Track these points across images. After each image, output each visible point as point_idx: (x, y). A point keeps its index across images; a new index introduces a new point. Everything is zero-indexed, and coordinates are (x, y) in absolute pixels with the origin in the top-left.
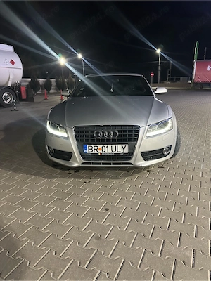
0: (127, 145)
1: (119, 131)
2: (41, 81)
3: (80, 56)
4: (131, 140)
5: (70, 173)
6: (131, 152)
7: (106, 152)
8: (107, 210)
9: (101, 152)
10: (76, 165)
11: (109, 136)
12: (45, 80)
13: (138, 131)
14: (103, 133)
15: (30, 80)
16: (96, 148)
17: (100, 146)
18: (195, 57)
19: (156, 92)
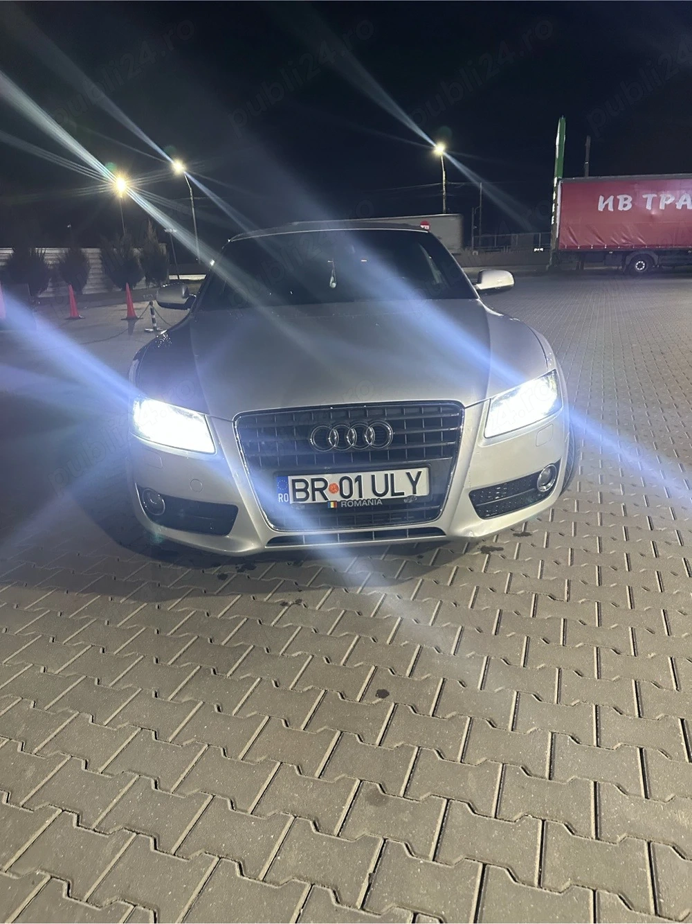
0: (424, 471)
1: (395, 425)
2: (51, 254)
3: (178, 167)
4: (434, 452)
5: (223, 577)
6: (437, 491)
7: (355, 496)
8: (383, 694)
9: (339, 498)
10: (250, 547)
11: (360, 441)
12: (64, 250)
13: (458, 421)
14: (342, 432)
15: (10, 251)
16: (319, 485)
17: (332, 478)
18: (558, 167)
19: (481, 286)
